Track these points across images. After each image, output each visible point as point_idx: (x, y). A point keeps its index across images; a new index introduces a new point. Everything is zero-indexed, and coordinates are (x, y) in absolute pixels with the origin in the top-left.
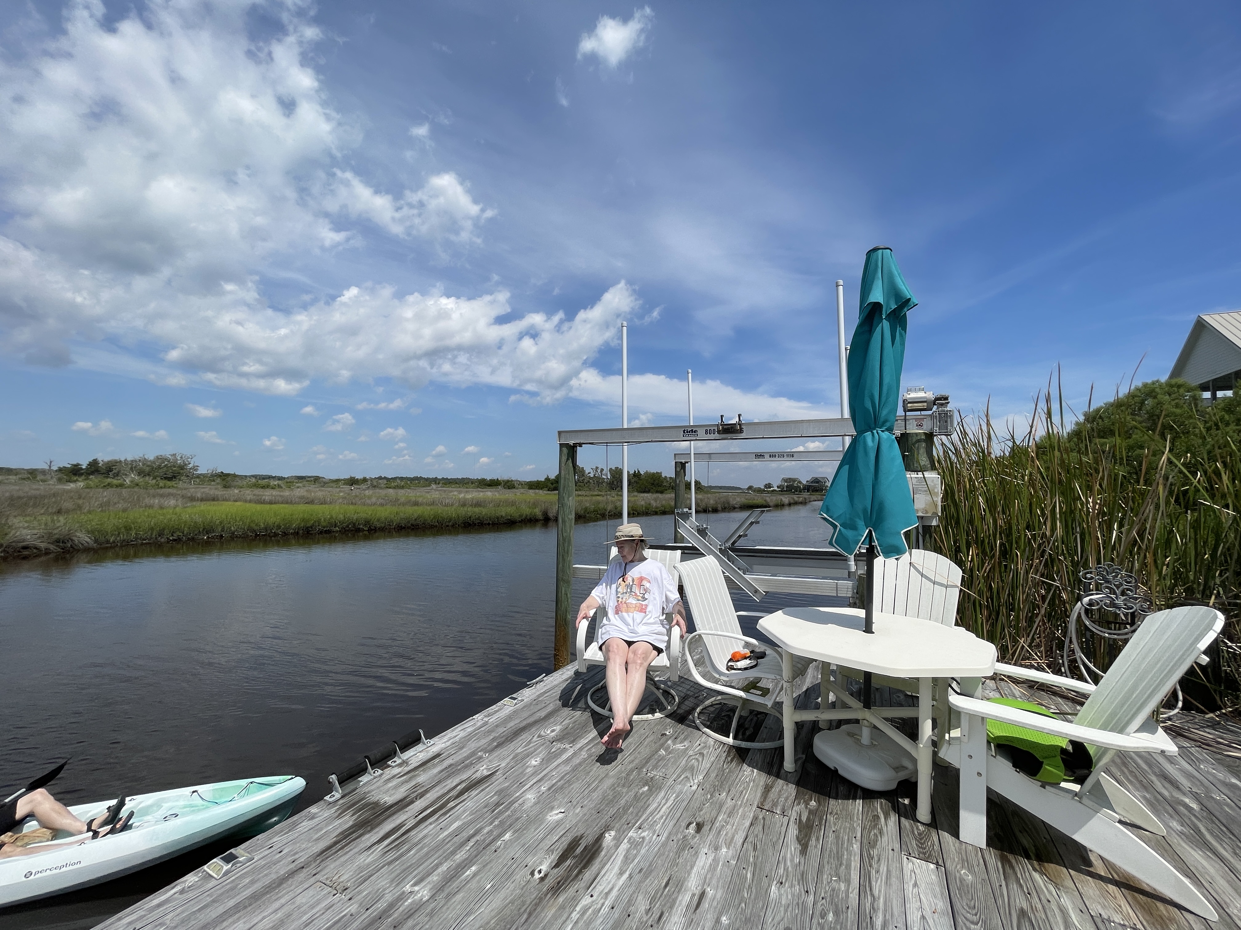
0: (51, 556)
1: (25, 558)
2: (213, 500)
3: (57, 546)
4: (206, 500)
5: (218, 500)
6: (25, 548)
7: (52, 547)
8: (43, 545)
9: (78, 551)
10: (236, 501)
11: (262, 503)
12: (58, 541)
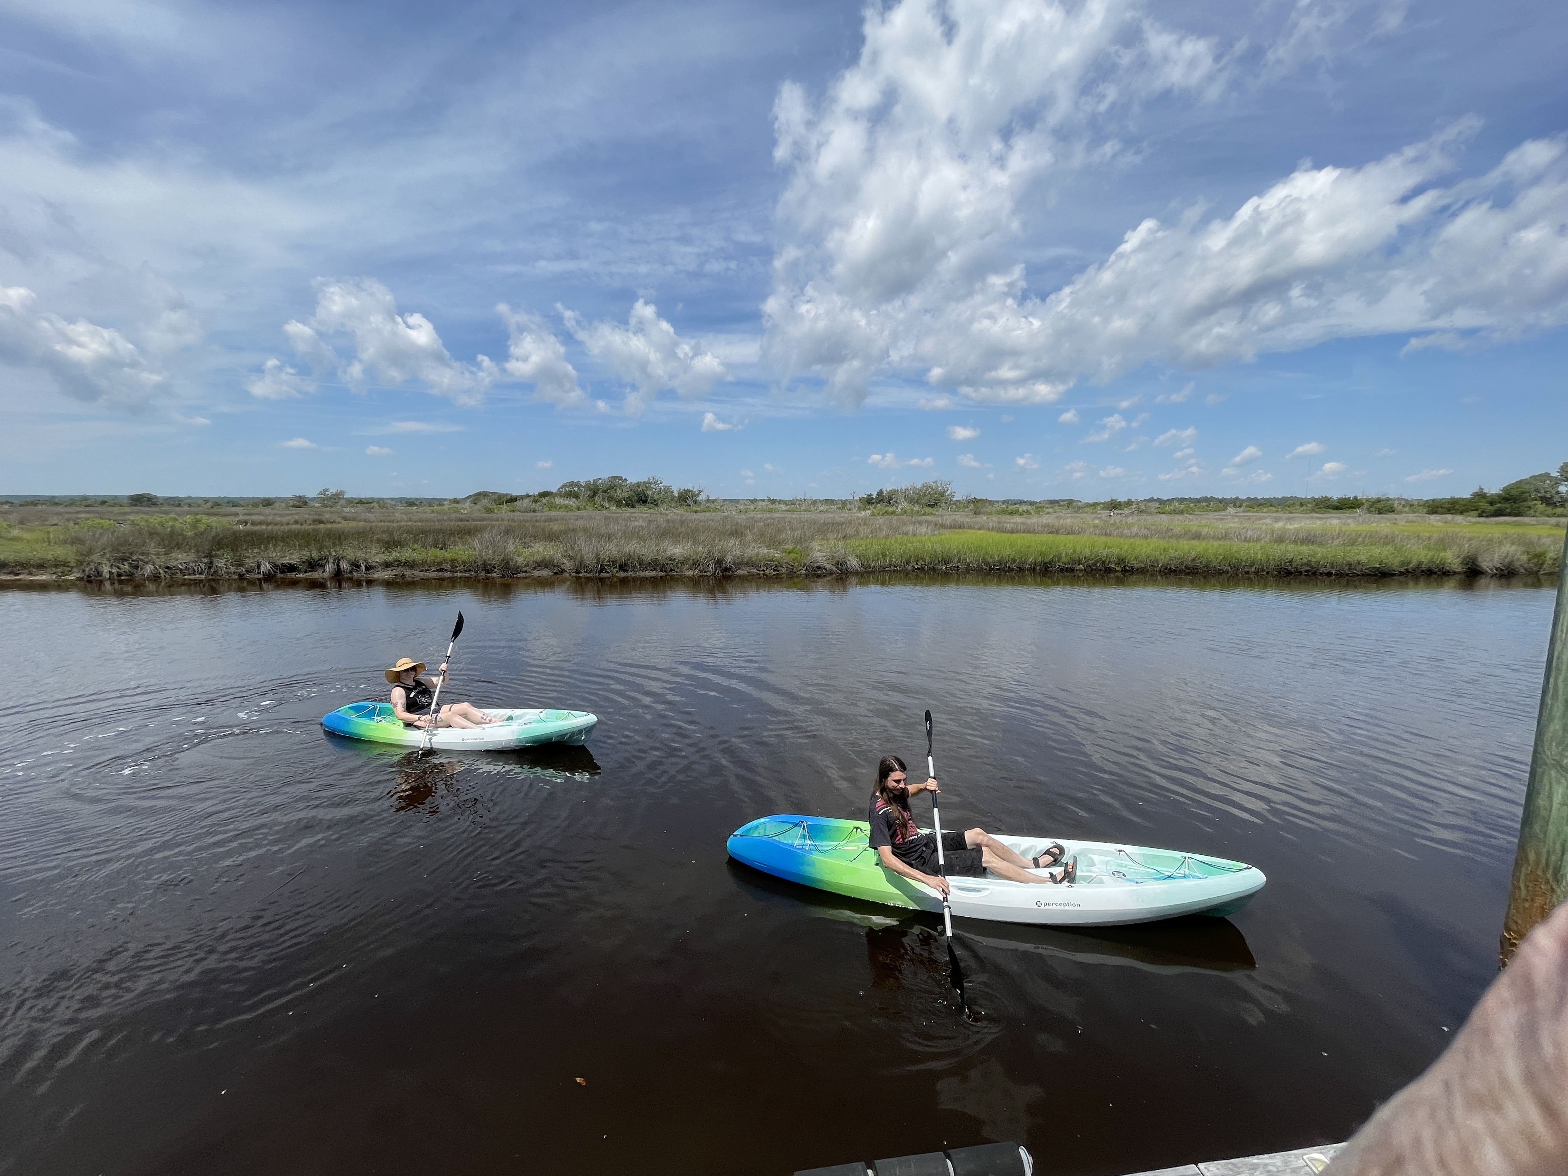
0: (834, 576)
1: (819, 576)
2: (960, 528)
3: (837, 568)
4: (955, 528)
5: (964, 527)
6: (819, 568)
7: (834, 569)
8: (828, 566)
9: (851, 573)
10: (980, 529)
11: (1003, 532)
12: (837, 563)
